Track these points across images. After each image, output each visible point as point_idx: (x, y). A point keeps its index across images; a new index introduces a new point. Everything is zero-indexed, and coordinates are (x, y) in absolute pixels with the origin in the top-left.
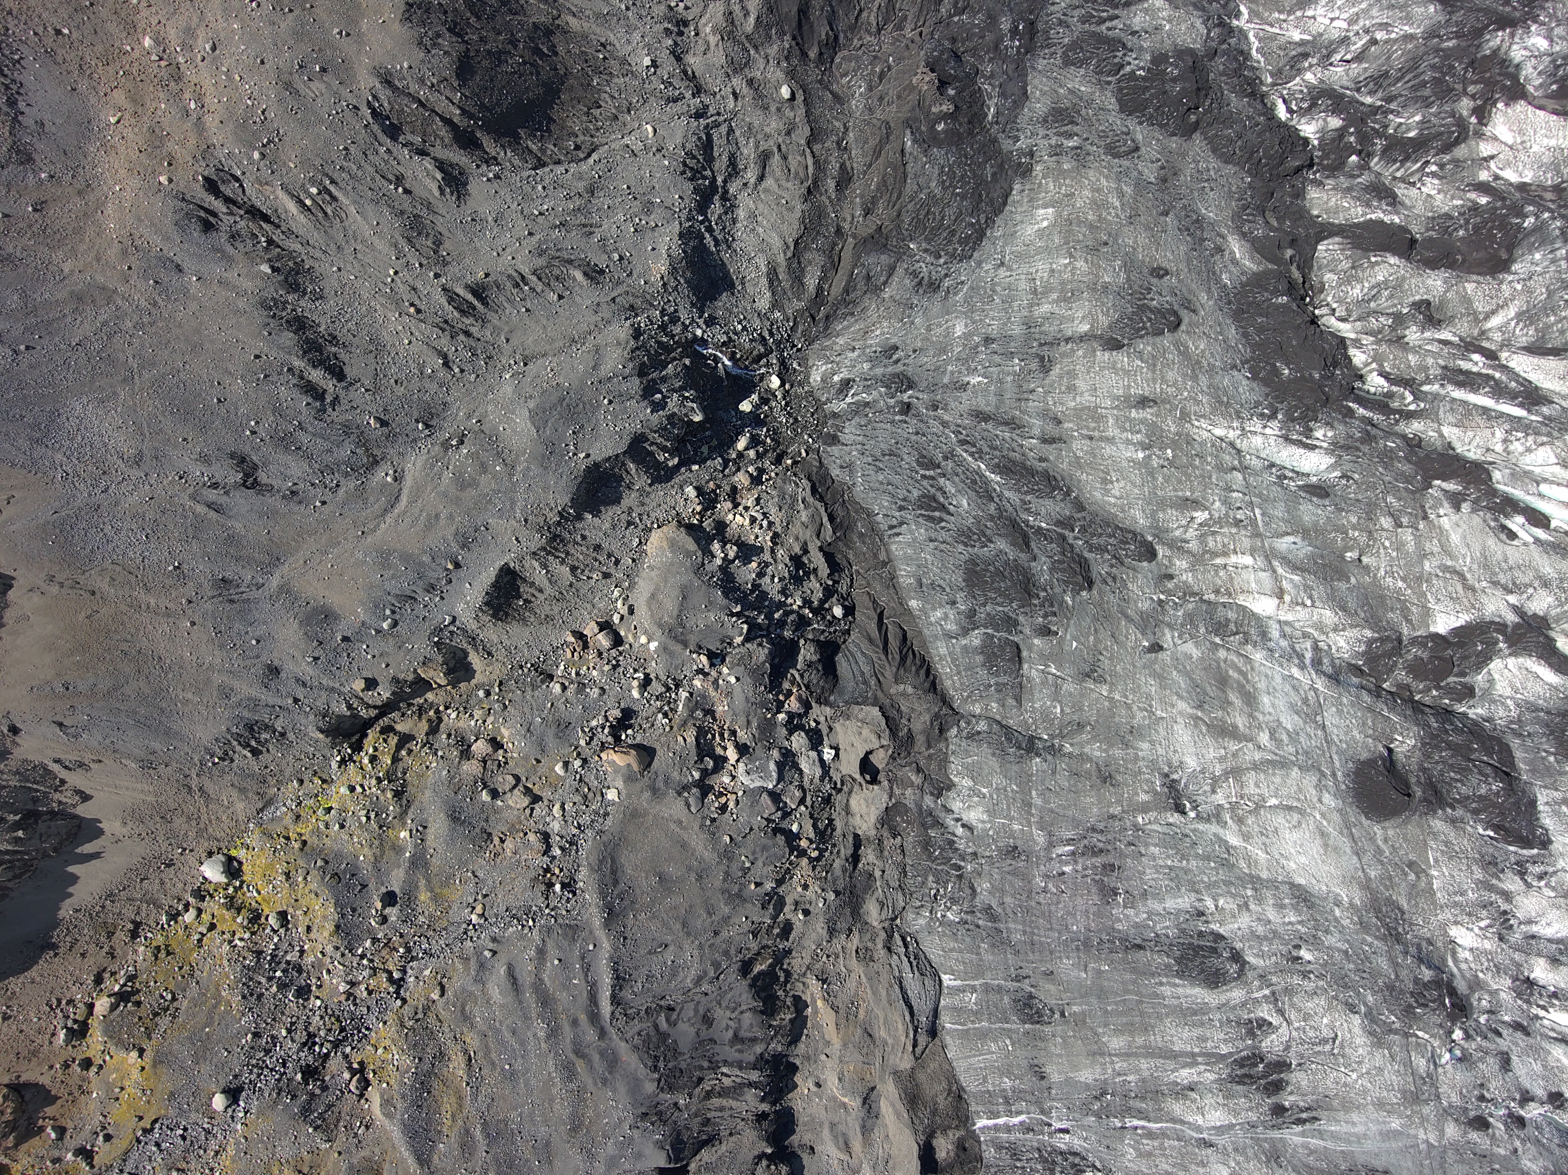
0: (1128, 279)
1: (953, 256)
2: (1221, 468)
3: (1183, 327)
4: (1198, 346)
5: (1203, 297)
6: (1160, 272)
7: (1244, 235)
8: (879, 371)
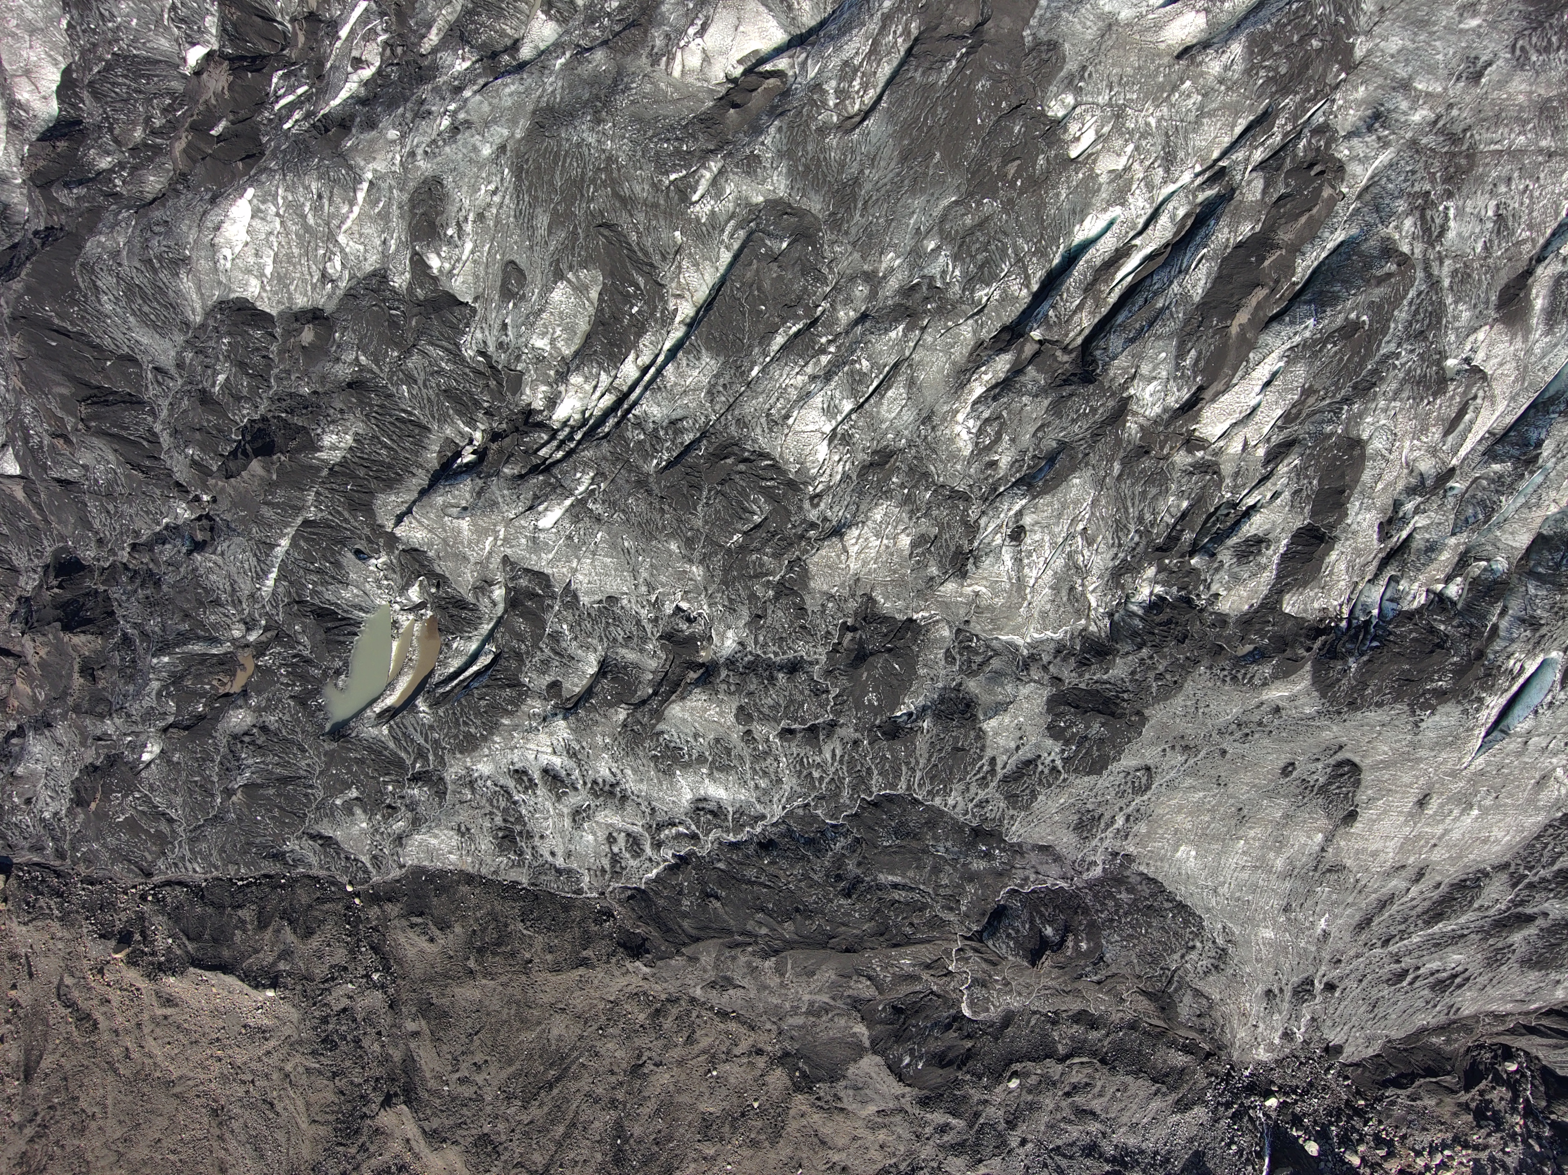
0: (1285, 796)
1: (1197, 935)
2: (1519, 754)
3: (1357, 760)
4: (1383, 750)
5: (1326, 735)
6: (1287, 769)
7: (1264, 684)
8: (1286, 1005)
